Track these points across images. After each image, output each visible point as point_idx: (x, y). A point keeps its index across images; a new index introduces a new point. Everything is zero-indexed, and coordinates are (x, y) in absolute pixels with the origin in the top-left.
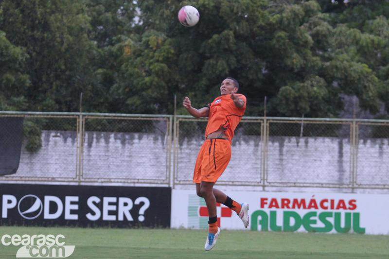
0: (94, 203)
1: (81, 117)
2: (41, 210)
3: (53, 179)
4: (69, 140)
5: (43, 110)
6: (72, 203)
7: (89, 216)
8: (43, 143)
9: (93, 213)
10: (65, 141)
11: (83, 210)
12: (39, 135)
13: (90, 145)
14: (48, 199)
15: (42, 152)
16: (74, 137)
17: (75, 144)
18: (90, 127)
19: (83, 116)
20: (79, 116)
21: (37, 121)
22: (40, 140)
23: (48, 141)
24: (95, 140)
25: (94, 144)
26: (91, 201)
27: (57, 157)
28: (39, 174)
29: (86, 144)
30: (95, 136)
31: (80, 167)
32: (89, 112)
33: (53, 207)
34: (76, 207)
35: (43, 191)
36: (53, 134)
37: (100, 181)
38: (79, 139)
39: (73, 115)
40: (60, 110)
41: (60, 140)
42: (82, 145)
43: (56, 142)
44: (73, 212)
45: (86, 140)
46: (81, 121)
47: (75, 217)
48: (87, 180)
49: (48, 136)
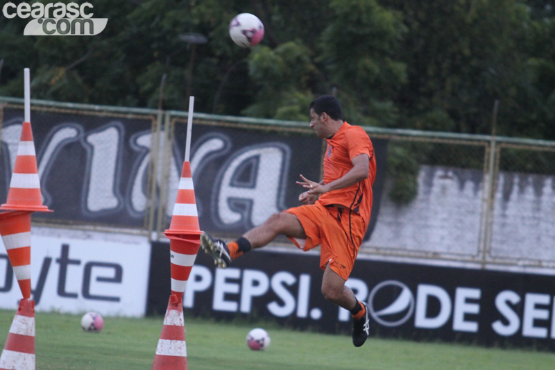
0: (508, 303)
1: (493, 144)
2: (410, 311)
3: (436, 255)
4: (469, 185)
5: (425, 128)
6: (469, 301)
7: (498, 327)
8: (421, 188)
9: (506, 322)
10: (462, 186)
11: (488, 314)
12: (414, 173)
13: (506, 197)
14: (425, 290)
15: (418, 204)
16: (478, 181)
17: (480, 193)
18: (509, 164)
19: (498, 143)
20: (489, 142)
21: (414, 147)
22: (416, 184)
23: (429, 184)
24: (516, 188)
25: (514, 195)
26: (504, 299)
27: (445, 216)
28: (410, 244)
29: (499, 195)
30: (516, 180)
31: (486, 235)
32: (510, 135)
33: (433, 307)
34: (474, 309)
35: (415, 275)
36: (439, 172)
37: (521, 263)
38: (487, 185)
39: (479, 141)
40: (457, 130)
41: (452, 184)
42: (492, 196)
43: (444, 189)
44: (468, 317)
45: (500, 188)
46: (492, 152)
47: (472, 327)
48: (498, 261)
49: (430, 176)
